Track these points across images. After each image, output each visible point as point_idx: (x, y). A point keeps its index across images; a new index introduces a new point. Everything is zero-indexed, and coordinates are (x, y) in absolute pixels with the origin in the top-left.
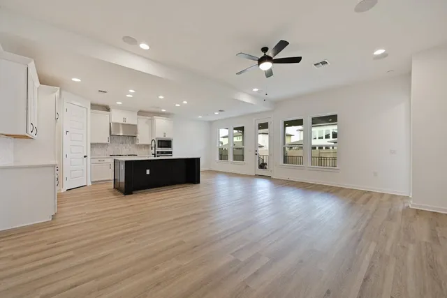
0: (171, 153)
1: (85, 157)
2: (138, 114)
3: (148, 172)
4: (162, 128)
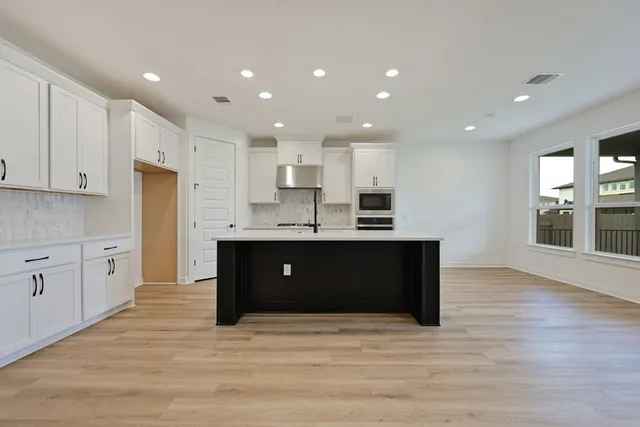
0: (390, 221)
1: (231, 226)
2: (323, 146)
3: (287, 270)
4: (370, 166)
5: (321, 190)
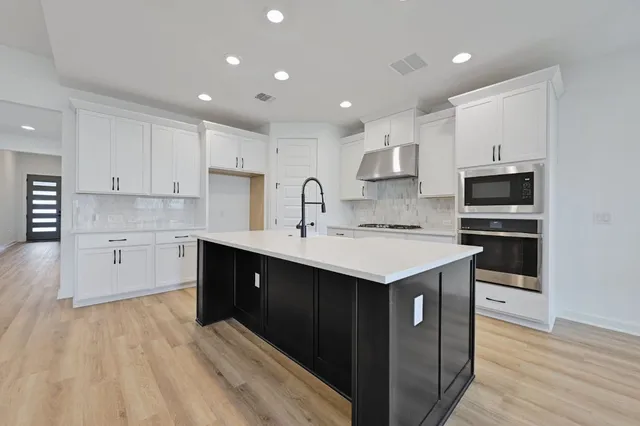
1: (312, 224)
5: (415, 177)
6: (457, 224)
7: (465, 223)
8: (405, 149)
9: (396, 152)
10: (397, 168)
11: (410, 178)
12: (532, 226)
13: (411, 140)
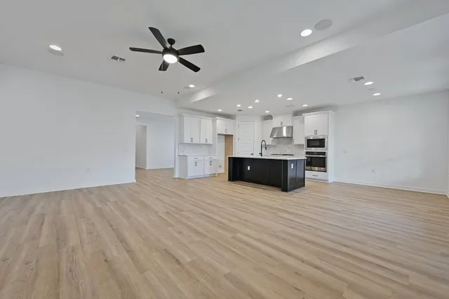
1: (252, 154)
5: (292, 138)
6: (304, 153)
7: (307, 153)
8: (288, 128)
9: (284, 129)
10: (285, 134)
11: (290, 138)
12: (324, 154)
13: (290, 125)
